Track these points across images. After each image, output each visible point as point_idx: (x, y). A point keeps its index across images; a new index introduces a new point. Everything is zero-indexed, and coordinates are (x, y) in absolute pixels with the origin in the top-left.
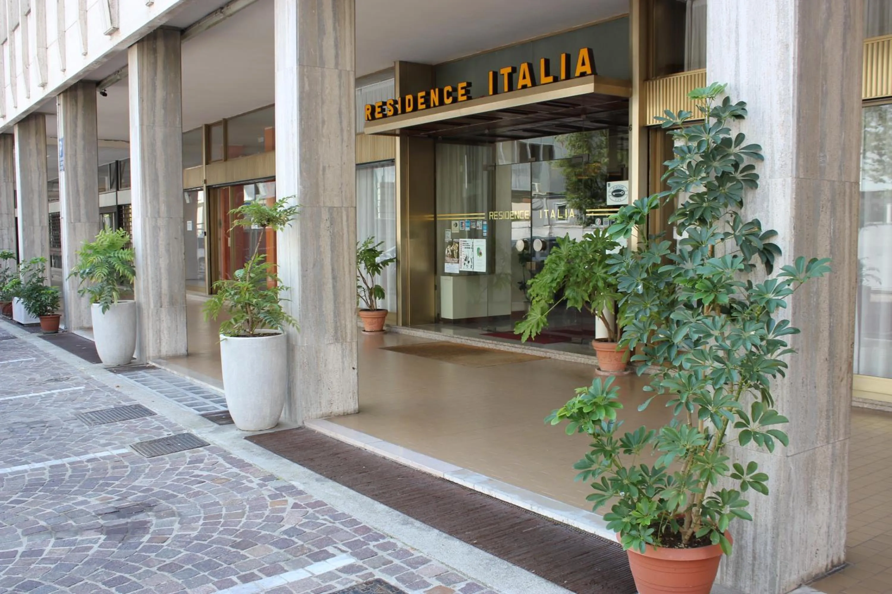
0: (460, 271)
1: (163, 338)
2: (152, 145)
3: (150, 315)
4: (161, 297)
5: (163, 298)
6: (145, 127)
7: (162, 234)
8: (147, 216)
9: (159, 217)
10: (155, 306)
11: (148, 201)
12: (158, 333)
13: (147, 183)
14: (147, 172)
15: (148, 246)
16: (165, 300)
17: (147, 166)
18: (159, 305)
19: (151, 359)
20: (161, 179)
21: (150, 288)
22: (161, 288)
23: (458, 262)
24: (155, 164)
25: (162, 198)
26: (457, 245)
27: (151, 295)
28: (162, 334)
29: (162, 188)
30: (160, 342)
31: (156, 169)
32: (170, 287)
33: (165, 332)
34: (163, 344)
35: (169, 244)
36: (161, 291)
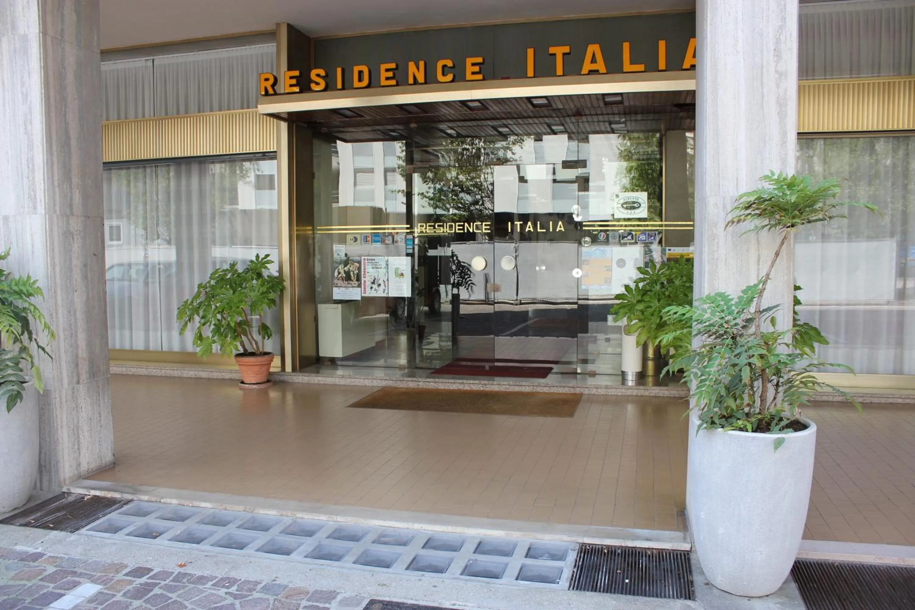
0: (362, 297)
1: (82, 440)
2: (61, 77)
3: (64, 400)
4: (77, 365)
5: (80, 366)
6: (49, 38)
7: (76, 247)
8: (55, 212)
9: (72, 214)
10: (69, 383)
11: (56, 184)
12: (76, 430)
13: (54, 148)
14: (54, 127)
15: (58, 269)
16: (84, 368)
17: (53, 115)
18: (75, 379)
19: (68, 482)
20: (73, 142)
21: (62, 349)
22: (77, 347)
23: (359, 286)
24: (65, 115)
25: (75, 180)
26: (358, 265)
27: (63, 363)
28: (80, 432)
29: (75, 161)
30: (79, 449)
31: (66, 123)
32: (90, 344)
33: (85, 428)
34: (84, 451)
35: (85, 266)
36: (77, 354)
